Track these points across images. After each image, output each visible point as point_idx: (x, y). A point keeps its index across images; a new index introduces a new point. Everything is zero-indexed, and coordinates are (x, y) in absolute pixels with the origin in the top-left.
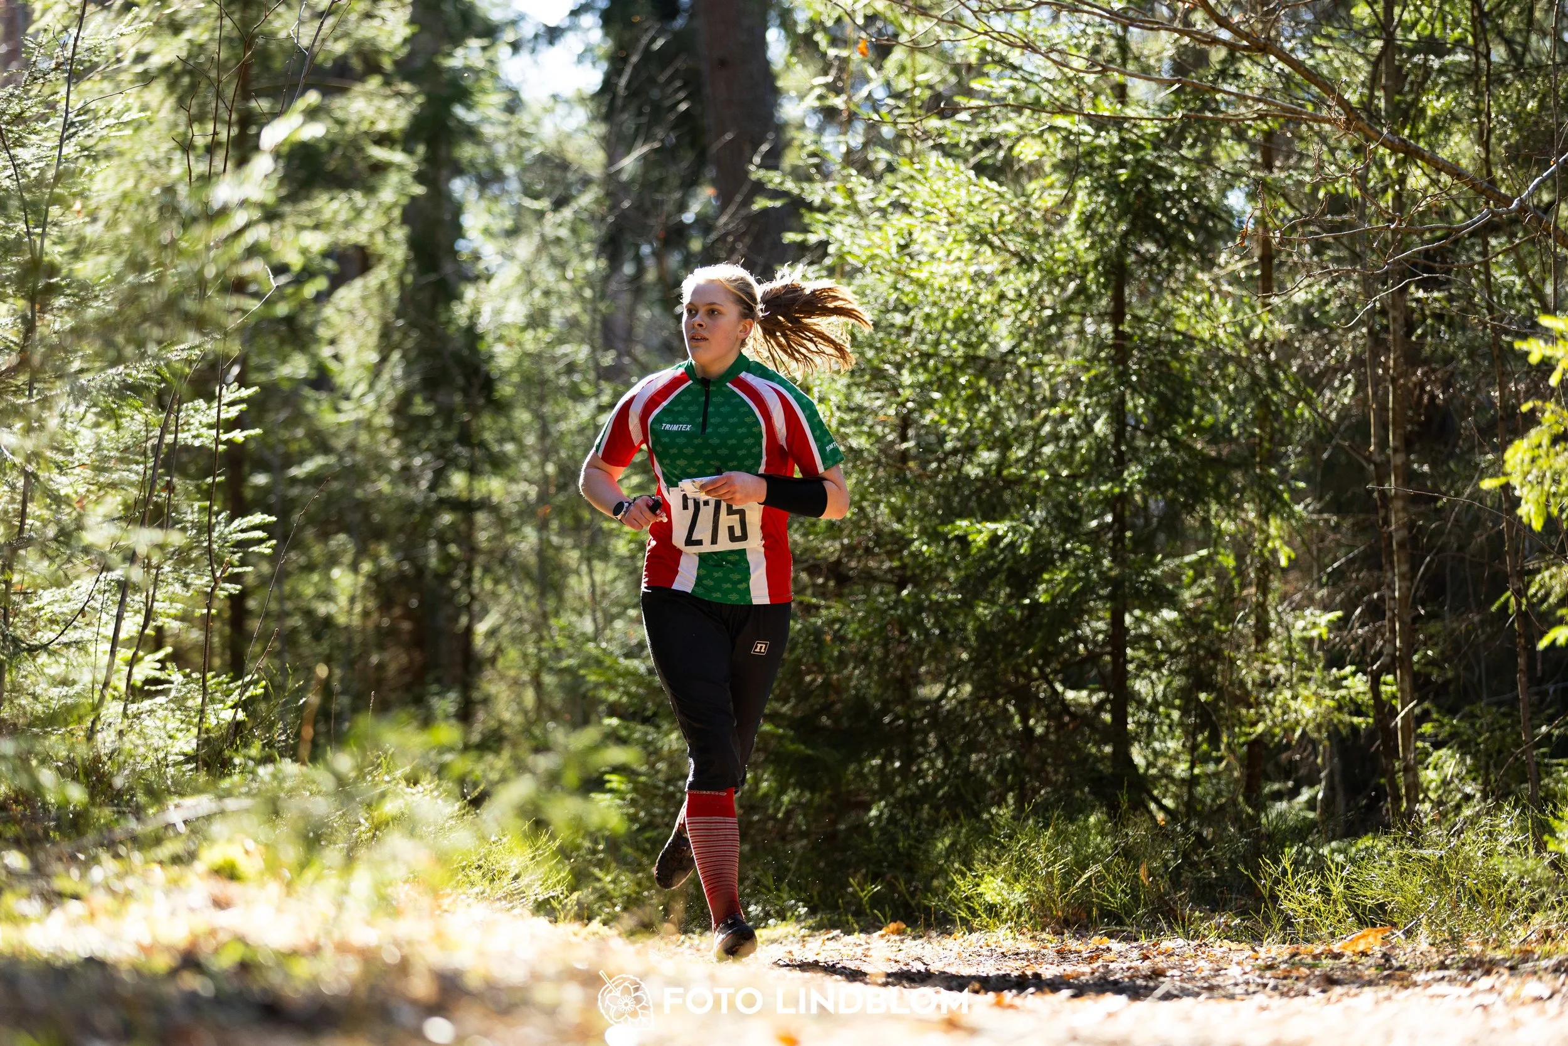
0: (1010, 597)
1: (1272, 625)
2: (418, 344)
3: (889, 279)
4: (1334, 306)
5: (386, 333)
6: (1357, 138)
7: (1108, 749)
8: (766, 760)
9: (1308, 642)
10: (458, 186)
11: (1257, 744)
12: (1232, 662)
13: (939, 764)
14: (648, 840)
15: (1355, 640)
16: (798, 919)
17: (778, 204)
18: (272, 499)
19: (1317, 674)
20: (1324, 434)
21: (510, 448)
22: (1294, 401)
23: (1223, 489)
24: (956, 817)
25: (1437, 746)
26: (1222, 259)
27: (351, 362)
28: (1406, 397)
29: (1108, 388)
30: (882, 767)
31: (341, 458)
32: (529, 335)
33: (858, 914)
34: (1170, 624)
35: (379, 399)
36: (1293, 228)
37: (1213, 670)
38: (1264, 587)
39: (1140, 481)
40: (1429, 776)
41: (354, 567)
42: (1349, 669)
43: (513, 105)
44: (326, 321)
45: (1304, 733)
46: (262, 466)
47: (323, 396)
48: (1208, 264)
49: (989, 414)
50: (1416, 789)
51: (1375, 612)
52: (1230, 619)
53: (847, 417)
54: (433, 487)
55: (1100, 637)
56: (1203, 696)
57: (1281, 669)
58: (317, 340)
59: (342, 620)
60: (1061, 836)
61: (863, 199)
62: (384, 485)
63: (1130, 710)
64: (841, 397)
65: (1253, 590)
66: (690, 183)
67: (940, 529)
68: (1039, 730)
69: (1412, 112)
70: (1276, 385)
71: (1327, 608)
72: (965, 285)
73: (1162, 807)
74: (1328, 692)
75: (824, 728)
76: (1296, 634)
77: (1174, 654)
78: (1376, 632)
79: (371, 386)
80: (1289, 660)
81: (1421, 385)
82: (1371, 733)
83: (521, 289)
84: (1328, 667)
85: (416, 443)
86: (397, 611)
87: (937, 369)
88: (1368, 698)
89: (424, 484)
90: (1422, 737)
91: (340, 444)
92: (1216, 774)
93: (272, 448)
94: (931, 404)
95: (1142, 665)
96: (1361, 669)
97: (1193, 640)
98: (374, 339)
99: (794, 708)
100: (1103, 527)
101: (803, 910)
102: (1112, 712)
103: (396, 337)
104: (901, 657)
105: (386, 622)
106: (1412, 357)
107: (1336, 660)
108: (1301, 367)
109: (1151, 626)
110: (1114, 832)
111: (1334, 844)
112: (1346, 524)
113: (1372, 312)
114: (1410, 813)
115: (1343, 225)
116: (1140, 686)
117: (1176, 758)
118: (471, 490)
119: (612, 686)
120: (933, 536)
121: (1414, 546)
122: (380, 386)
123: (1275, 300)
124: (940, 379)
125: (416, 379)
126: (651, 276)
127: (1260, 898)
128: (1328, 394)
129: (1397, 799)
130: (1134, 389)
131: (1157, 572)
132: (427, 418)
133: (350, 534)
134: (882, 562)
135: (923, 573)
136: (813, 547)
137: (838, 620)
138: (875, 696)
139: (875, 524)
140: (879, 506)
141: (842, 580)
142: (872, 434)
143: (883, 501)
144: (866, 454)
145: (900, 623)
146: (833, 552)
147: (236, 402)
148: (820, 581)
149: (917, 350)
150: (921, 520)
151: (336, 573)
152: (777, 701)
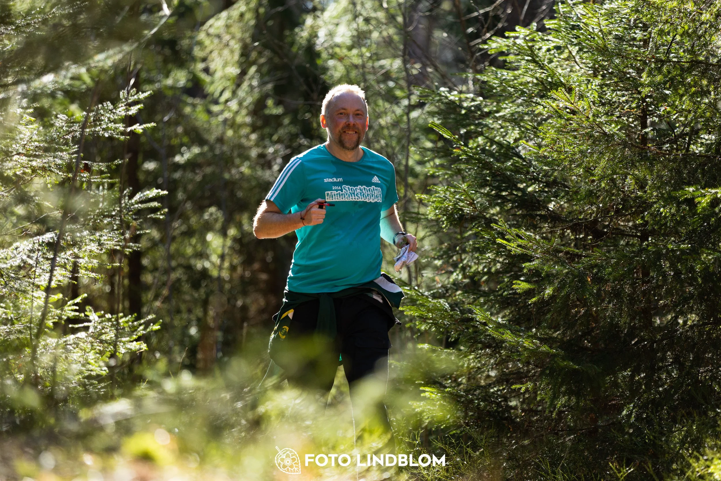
2: (270, 60)
5: (245, 52)
8: (542, 373)
13: (675, 374)
14: (453, 436)
27: (218, 75)
31: (212, 149)
32: (355, 52)
35: (240, 104)
41: (224, 233)
44: (200, 43)
46: (151, 156)
47: (197, 101)
53: (600, 109)
58: (194, 59)
59: (215, 273)
62: (245, 169)
64: (596, 95)
67: (673, 194)
75: (587, 348)
79: (234, 93)
85: (271, 135)
86: (256, 266)
91: (212, 138)
93: (159, 141)
94: (664, 98)
98: (236, 57)
99: (564, 334)
103: (254, 55)
104: (644, 293)
105: (247, 274)
119: (423, 319)
120: (669, 200)
122: (241, 93)
124: (672, 79)
125: (270, 86)
132: (278, 117)
133: (220, 207)
134: (629, 221)
135: (660, 228)
136: (576, 210)
137: (596, 265)
138: (625, 323)
139: (623, 192)
140: (626, 178)
141: (598, 235)
142: (620, 123)
143: (629, 174)
144: (616, 137)
145: (644, 267)
146: (591, 214)
147: (135, 103)
148: (581, 236)
149: (653, 57)
150: (659, 188)
151: (210, 237)
152: (550, 328)
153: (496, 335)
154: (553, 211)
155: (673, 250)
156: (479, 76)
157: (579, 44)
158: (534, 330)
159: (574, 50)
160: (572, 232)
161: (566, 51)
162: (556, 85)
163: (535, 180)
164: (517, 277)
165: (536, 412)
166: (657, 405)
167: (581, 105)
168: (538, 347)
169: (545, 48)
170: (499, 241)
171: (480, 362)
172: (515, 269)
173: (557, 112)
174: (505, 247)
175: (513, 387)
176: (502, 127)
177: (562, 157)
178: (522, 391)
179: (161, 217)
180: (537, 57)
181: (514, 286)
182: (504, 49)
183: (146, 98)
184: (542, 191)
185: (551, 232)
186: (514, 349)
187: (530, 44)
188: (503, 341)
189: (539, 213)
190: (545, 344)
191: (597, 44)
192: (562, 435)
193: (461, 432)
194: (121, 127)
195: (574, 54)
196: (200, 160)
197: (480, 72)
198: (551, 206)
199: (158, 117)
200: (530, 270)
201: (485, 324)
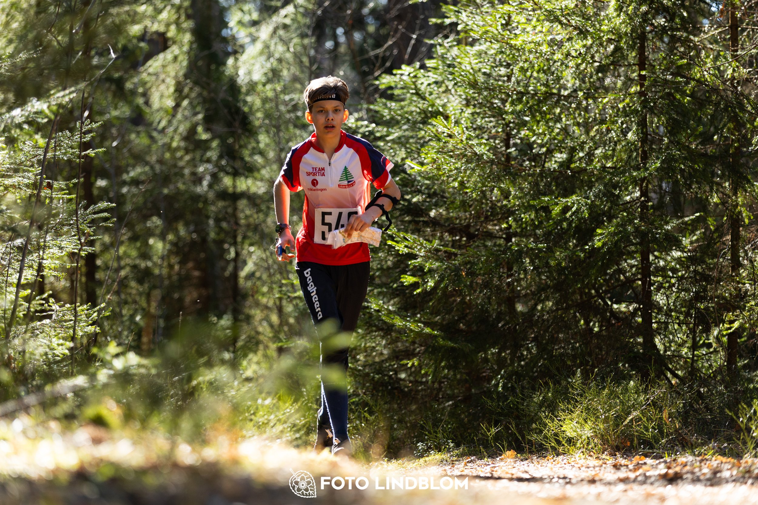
0: (576, 246)
1: (742, 259)
2: (200, 95)
3: (496, 46)
5: (179, 88)
7: (640, 340)
8: (426, 351)
11: (734, 335)
12: (717, 283)
13: (534, 351)
16: (449, 450)
18: (111, 195)
21: (258, 159)
23: (710, 175)
24: (546, 384)
27: (156, 106)
29: (636, 112)
30: (499, 353)
31: (152, 168)
32: (269, 87)
33: (487, 446)
34: (679, 260)
35: (175, 131)
38: (735, 235)
39: (657, 169)
41: (162, 237)
44: (142, 82)
46: (103, 174)
47: (141, 129)
48: (697, 30)
49: (562, 129)
52: (715, 254)
53: (472, 133)
54: (210, 186)
55: (634, 269)
56: (700, 305)
58: (136, 95)
59: (157, 271)
60: (613, 395)
62: (180, 185)
63: (654, 314)
64: (469, 122)
65: (728, 238)
67: (532, 203)
68: (596, 329)
70: (741, 106)
72: (545, 48)
73: (676, 376)
75: (462, 331)
77: (680, 279)
79: (170, 122)
83: (263, 58)
86: (190, 265)
87: (528, 102)
89: (205, 183)
91: (152, 159)
94: (524, 124)
95: (659, 287)
97: (692, 268)
98: (171, 92)
99: (443, 319)
100: (633, 201)
101: (452, 445)
102: (642, 316)
103: (186, 90)
104: (509, 284)
105: (183, 271)
109: (665, 260)
110: (645, 391)
116: (660, 299)
117: (683, 344)
118: (235, 187)
120: (528, 208)
122: (176, 122)
123: (740, 52)
124: (530, 108)
127: (739, 430)
130: (651, 110)
131: (669, 227)
132: (206, 141)
133: (159, 216)
134: (495, 225)
135: (522, 231)
136: (452, 217)
137: (469, 262)
138: (493, 310)
139: (491, 201)
140: (493, 189)
141: (471, 237)
142: (489, 144)
143: (496, 187)
144: (485, 157)
145: (508, 263)
146: (465, 219)
147: (89, 131)
148: (457, 238)
149: (515, 90)
150: (520, 198)
151: (151, 241)
152: (431, 314)
153: (387, 320)
154: (434, 218)
155: (532, 249)
156: (372, 107)
157: (454, 79)
158: (419, 316)
159: (450, 85)
160: (449, 235)
161: (444, 85)
162: (436, 114)
163: (419, 192)
164: (405, 272)
165: (422, 383)
166: (519, 376)
167: (456, 130)
168: (423, 329)
169: (426, 83)
170: (390, 242)
171: (375, 342)
172: (402, 266)
173: (436, 136)
174: (394, 248)
175: (402, 362)
176: (392, 149)
177: (440, 173)
178: (409, 365)
179: (111, 225)
180: (420, 90)
181: (402, 280)
182: (393, 85)
183: (98, 127)
184: (424, 201)
185: (432, 235)
186: (402, 331)
187: (414, 80)
188: (393, 325)
189: (422, 219)
190: (428, 327)
191: (469, 79)
192: (442, 402)
193: (359, 400)
194: (77, 151)
195: (450, 88)
196: (143, 178)
197: (372, 103)
198: (432, 213)
199: (107, 143)
200: (415, 266)
201: (378, 311)
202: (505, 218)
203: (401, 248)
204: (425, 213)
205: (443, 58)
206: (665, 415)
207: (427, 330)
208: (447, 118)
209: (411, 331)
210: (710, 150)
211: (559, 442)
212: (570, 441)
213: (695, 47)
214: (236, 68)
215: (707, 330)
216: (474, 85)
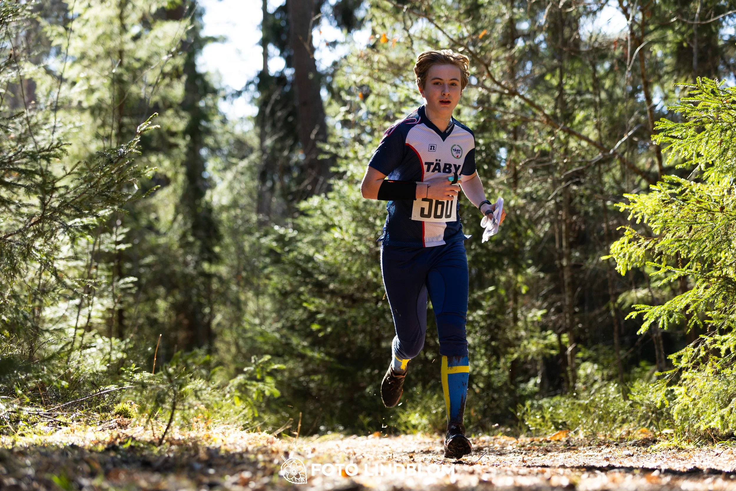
1: (519, 315)
4: (541, 193)
6: (549, 129)
9: (533, 322)
10: (204, 152)
11: (515, 362)
12: (504, 330)
15: (551, 321)
16: (340, 432)
17: (326, 157)
18: (135, 272)
19: (537, 334)
20: (538, 242)
22: (526, 230)
23: (500, 264)
25: (584, 360)
26: (498, 175)
28: (570, 226)
30: (371, 373)
33: (363, 429)
34: (481, 316)
36: (525, 163)
37: (497, 334)
38: (516, 301)
40: (581, 372)
42: (549, 332)
43: (224, 121)
45: (532, 358)
48: (493, 177)
50: (576, 378)
51: (559, 310)
52: (503, 313)
54: (195, 268)
56: (493, 343)
57: (523, 333)
61: (360, 155)
65: (511, 303)
66: (292, 150)
69: (571, 118)
70: (519, 223)
71: (540, 308)
73: (478, 386)
74: (541, 341)
76: (529, 319)
77: (482, 328)
78: (559, 318)
80: (526, 329)
81: (575, 222)
82: (558, 356)
83: (228, 191)
84: (541, 331)
88: (556, 344)
89: (191, 267)
90: (578, 358)
92: (498, 374)
95: (470, 332)
96: (555, 332)
97: (489, 322)
101: (341, 428)
106: (572, 211)
107: (544, 328)
108: (530, 217)
111: (545, 400)
112: (548, 277)
113: (556, 195)
114: (574, 387)
115: (545, 162)
117: (483, 368)
118: (210, 270)
121: (573, 285)
123: (519, 191)
126: (278, 186)
127: (517, 420)
128: (539, 227)
129: (568, 382)
131: (475, 296)
202: (375, 290)
203: (312, 308)
204: (327, 286)
205: (339, 192)
206: (472, 411)
207: (327, 358)
208: (341, 228)
209: (318, 359)
210: (500, 249)
211: (407, 427)
212: (415, 427)
213: (492, 187)
214: (211, 197)
215: (498, 360)
216: (357, 208)
